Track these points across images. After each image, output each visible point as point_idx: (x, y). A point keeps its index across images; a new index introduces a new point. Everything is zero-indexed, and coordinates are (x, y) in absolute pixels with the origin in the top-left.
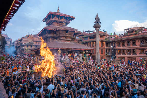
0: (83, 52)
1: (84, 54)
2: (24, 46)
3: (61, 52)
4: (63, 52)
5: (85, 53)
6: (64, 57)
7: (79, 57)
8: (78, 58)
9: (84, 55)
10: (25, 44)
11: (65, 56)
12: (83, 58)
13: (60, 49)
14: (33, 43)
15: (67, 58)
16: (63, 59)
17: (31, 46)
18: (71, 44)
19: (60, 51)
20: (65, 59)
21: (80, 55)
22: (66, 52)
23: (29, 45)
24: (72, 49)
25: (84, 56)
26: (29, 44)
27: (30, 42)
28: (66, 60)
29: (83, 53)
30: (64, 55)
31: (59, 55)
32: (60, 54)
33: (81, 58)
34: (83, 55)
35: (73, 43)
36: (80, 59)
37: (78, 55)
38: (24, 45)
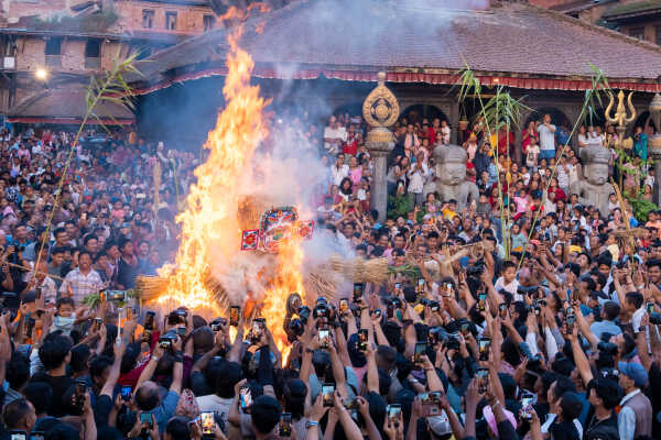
0: (620, 106)
1: (631, 131)
2: (19, 43)
3: (396, 112)
4: (418, 107)
5: (640, 121)
6: (432, 164)
7: (583, 160)
8: (573, 169)
9: (629, 143)
10: (22, 20)
11: (440, 148)
12: (616, 175)
13: (389, 85)
14: (113, 19)
15: (461, 169)
16: (417, 184)
17: (94, 48)
18: (496, 30)
19: (388, 105)
20: (435, 179)
21: (594, 142)
22: (447, 111)
23: (71, 39)
24: (507, 75)
25: (632, 153)
26: (66, 20)
27: (75, 9)
28: (448, 193)
29: (620, 117)
30: (431, 139)
31: (382, 136)
32: (393, 129)
33: (600, 171)
34: (617, 142)
35: (523, 25)
36: (585, 185)
37: (574, 145)
38: (15, 37)
